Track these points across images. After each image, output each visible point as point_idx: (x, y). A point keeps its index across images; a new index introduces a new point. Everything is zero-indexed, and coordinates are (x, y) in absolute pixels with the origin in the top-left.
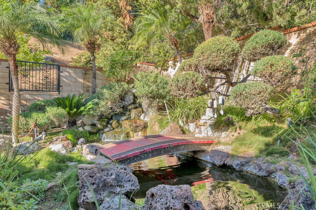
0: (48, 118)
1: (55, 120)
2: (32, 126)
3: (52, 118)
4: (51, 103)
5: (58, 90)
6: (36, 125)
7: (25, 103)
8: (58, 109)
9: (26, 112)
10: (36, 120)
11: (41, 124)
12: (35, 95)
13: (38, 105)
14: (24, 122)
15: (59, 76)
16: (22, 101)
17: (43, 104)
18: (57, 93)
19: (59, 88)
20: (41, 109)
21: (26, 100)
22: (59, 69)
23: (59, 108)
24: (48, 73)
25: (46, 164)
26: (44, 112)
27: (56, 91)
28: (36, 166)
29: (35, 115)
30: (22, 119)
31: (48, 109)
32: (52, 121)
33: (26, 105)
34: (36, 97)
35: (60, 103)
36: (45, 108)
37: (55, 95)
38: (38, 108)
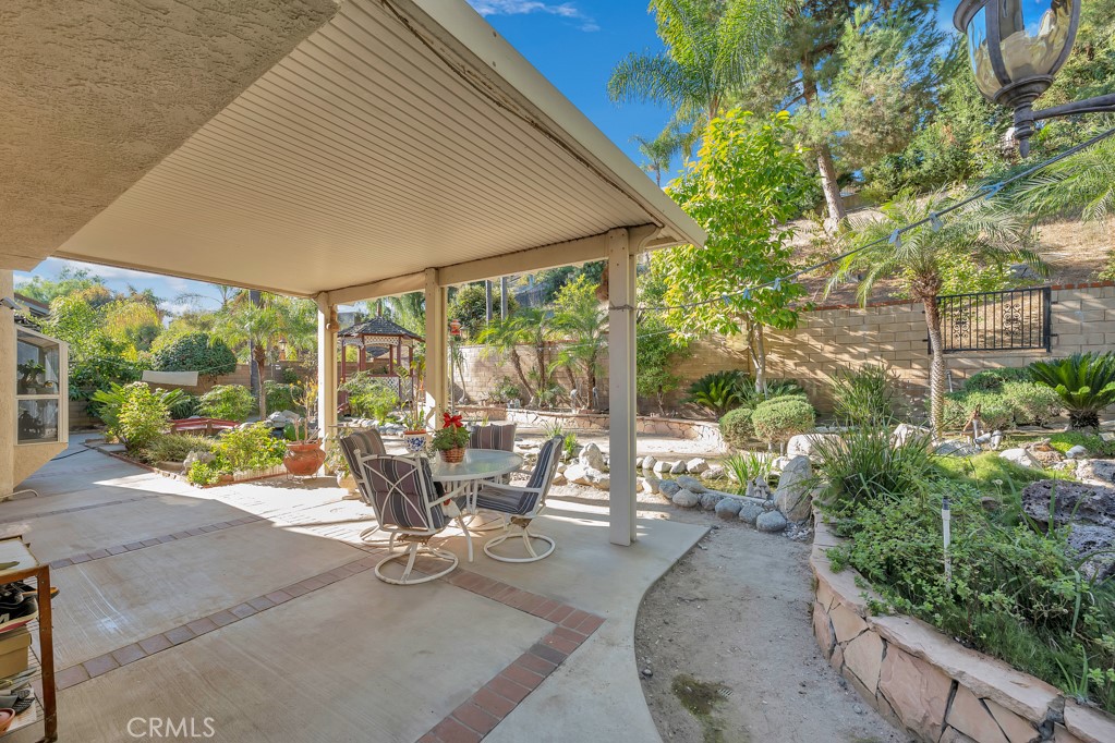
0: (1008, 405)
1: (1023, 408)
2: (971, 417)
3: (1016, 403)
4: (1017, 375)
5: (1047, 344)
6: (978, 415)
7: (961, 374)
8: (1034, 386)
9: (959, 391)
10: (979, 406)
11: (991, 415)
12: (984, 358)
13: (987, 377)
14: (955, 409)
15: (1048, 314)
16: (955, 371)
17: (996, 376)
18: (1044, 350)
19: (1047, 336)
20: (991, 385)
21: (964, 369)
22: (1047, 297)
23: (1037, 384)
24: (1017, 309)
25: (985, 474)
26: (999, 393)
27: (1040, 348)
28: (967, 474)
29: (975, 398)
30: (950, 403)
31: (1007, 386)
32: (1016, 410)
33: (964, 378)
34: (985, 363)
35: (1041, 374)
36: (1000, 385)
37: (1037, 355)
38: (985, 383)
